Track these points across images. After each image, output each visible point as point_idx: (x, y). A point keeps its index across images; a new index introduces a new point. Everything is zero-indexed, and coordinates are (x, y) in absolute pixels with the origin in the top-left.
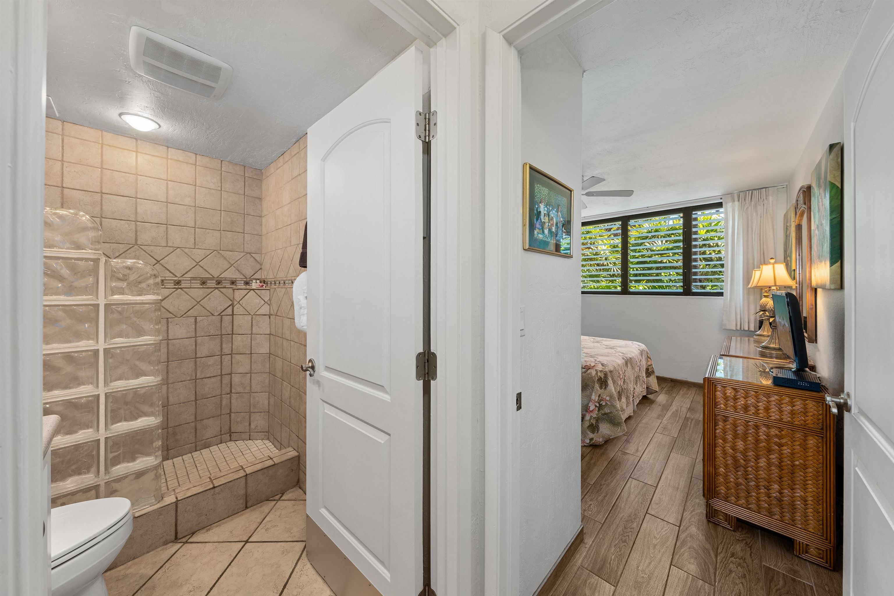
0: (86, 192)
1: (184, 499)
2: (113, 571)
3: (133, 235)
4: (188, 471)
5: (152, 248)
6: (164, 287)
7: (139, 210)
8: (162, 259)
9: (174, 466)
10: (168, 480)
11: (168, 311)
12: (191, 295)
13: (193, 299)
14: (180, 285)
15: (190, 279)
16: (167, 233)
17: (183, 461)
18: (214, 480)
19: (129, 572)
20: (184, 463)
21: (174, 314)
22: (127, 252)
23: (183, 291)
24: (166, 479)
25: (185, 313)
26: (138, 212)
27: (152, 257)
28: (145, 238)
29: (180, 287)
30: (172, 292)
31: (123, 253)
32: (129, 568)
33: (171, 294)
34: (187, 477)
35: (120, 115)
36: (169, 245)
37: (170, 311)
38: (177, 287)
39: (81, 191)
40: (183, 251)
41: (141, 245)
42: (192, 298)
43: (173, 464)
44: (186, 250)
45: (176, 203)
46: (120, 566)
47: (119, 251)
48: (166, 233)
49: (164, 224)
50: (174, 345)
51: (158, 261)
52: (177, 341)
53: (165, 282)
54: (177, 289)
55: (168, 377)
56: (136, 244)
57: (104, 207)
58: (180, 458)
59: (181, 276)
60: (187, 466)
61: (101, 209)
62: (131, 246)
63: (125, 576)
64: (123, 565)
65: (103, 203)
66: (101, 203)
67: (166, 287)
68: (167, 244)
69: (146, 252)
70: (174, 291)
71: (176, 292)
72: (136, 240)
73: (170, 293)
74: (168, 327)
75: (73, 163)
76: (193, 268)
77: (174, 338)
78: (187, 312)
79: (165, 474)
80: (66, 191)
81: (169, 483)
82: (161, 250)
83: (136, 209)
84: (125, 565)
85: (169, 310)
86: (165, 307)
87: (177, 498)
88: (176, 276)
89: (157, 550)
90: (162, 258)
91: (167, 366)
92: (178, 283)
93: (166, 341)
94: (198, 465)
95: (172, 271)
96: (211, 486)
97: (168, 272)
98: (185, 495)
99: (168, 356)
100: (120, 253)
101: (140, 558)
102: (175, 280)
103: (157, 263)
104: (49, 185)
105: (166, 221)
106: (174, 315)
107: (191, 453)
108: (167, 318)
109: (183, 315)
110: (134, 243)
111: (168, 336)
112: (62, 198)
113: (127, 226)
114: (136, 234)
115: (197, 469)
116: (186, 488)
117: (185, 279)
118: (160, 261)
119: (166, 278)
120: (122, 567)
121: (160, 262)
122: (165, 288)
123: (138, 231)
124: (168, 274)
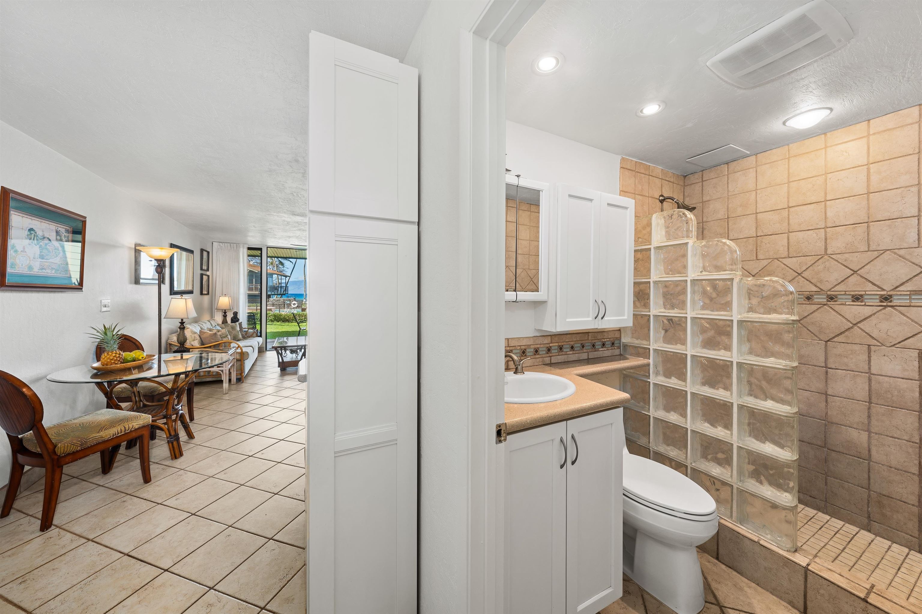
0: (775, 211)
1: (817, 574)
2: (739, 575)
3: (822, 244)
4: (880, 564)
5: (847, 256)
6: (863, 304)
7: (829, 214)
8: (861, 269)
9: (870, 544)
10: (846, 550)
11: (870, 336)
12: (911, 317)
13: (916, 323)
14: (891, 302)
15: (908, 293)
16: (868, 234)
17: (888, 549)
18: (875, 593)
19: (746, 589)
20: (886, 552)
21: (880, 341)
22: (815, 264)
23: (896, 310)
24: (845, 548)
25: (900, 343)
26: (828, 216)
27: (846, 267)
28: (835, 246)
29: (889, 304)
30: (876, 311)
31: (811, 266)
32: (749, 587)
33: (874, 314)
34: (872, 568)
35: (784, 123)
36: (871, 249)
37: (874, 336)
38: (885, 304)
39: (770, 212)
40: (895, 253)
41: (832, 254)
42: (913, 321)
43: (872, 541)
44: (902, 252)
45: (883, 190)
46: (746, 578)
47: (806, 264)
48: (866, 233)
49: (864, 223)
50: (879, 383)
51: (855, 272)
52: (887, 379)
53: (865, 297)
54: (886, 307)
55: (869, 422)
56: (826, 253)
57: (791, 221)
58: (889, 543)
59: (893, 290)
60: (887, 557)
61: (789, 224)
62: (820, 257)
63: (741, 589)
64: (748, 579)
65: (791, 217)
66: (788, 218)
67: (867, 304)
68: (869, 247)
69: (839, 262)
70: (881, 310)
71: (883, 311)
72: (826, 249)
73: (874, 312)
74: (869, 357)
75: (765, 188)
76: (915, 276)
77: (879, 373)
78: (902, 341)
79: (849, 542)
80: (760, 216)
81: (843, 554)
82: (859, 256)
83: (826, 213)
84: (749, 582)
85: (871, 334)
86: (865, 330)
87: (808, 565)
88: (883, 290)
89: (781, 601)
90: (860, 267)
91: (869, 408)
92: (886, 298)
93: (867, 375)
94: (902, 569)
95: (877, 283)
96: (862, 595)
97: (870, 284)
98: (820, 572)
99: (869, 395)
100: (807, 267)
101: (763, 591)
102: (881, 296)
103: (853, 274)
104: (747, 215)
105: (867, 218)
106: (880, 343)
107: (910, 550)
108: (869, 345)
109: (895, 345)
110: (824, 253)
111: (870, 368)
112: (757, 223)
113: (815, 235)
114: (826, 242)
115: (897, 573)
116: (830, 567)
117: (899, 293)
118: (858, 270)
119: (867, 293)
120: (746, 580)
121: (858, 272)
122: (865, 305)
123: (828, 238)
124: (870, 287)
